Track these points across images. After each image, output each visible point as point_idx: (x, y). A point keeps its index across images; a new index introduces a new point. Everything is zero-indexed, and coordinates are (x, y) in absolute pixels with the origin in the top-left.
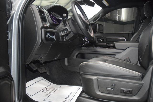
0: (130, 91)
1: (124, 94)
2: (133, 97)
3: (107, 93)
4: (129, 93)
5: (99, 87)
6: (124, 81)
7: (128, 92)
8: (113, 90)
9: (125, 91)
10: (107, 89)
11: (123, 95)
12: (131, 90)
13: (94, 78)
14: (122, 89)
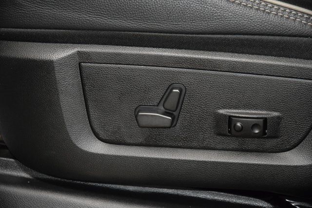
0: (265, 120)
1: (234, 143)
2: (287, 154)
3: (141, 140)
4: (262, 135)
5: (91, 110)
6: (233, 68)
7: (255, 126)
8: (173, 124)
9: (239, 124)
10: (136, 116)
11: (231, 146)
12: (276, 114)
13: (59, 54)
14: (222, 111)
